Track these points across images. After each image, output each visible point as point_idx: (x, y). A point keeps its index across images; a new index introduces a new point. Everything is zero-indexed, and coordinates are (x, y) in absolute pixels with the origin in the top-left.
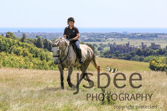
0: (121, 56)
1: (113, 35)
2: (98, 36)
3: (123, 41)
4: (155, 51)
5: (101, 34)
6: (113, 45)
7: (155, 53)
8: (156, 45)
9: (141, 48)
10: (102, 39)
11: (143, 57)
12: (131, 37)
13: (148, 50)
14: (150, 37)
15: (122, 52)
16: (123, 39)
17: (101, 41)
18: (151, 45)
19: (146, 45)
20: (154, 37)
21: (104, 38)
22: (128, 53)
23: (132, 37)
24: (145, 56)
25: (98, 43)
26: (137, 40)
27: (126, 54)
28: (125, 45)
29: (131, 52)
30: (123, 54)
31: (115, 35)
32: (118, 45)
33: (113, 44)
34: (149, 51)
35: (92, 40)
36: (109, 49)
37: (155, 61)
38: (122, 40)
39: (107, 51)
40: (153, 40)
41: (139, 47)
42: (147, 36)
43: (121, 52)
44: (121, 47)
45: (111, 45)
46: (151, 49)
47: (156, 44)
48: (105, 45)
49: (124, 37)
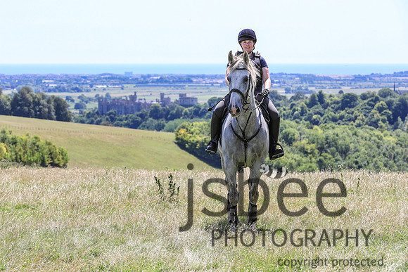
0: (121, 120)
1: (106, 78)
2: (75, 81)
3: (124, 91)
4: (186, 109)
5: (82, 77)
6: (105, 99)
7: (186, 114)
8: (188, 98)
9: (158, 104)
10: (84, 86)
11: (163, 121)
12: (140, 83)
13: (173, 108)
14: (177, 82)
15: (123, 112)
16: (125, 86)
17: (81, 91)
18: (178, 99)
19: (169, 98)
20: (184, 82)
21: (87, 84)
22: (133, 113)
23: (142, 83)
24: (168, 120)
25: (75, 95)
26: (152, 89)
27: (130, 115)
28: (128, 99)
29: (140, 112)
30: (124, 116)
31: (109, 78)
32: (114, 99)
33: (104, 96)
34: (176, 109)
35: (64, 88)
36: (97, 106)
37: (185, 130)
38: (122, 89)
39: (93, 111)
40: (183, 87)
41: (155, 103)
42: (171, 81)
43: (119, 113)
44: (121, 103)
45: (102, 98)
46: (178, 106)
47: (188, 96)
48: (90, 99)
49: (128, 83)
